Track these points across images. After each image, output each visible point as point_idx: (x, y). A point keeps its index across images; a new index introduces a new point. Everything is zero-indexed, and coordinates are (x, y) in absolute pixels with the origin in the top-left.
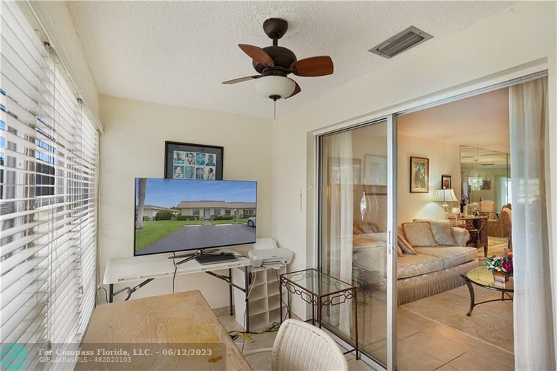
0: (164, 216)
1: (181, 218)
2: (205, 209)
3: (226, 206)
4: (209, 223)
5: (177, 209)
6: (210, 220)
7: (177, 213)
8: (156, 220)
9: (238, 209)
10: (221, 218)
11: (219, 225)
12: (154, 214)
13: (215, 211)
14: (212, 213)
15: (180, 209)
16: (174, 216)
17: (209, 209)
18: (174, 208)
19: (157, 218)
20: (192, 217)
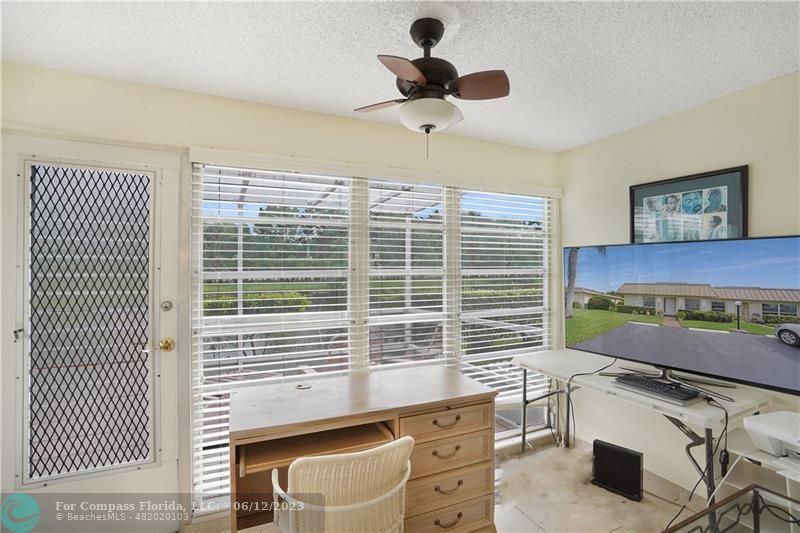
0: (600, 304)
1: (623, 309)
2: (665, 298)
3: (713, 295)
4: (676, 324)
5: (618, 294)
6: (676, 317)
7: (617, 302)
8: (589, 308)
9: (745, 303)
10: (701, 317)
11: (696, 329)
12: (586, 300)
13: (687, 301)
14: (681, 304)
15: (622, 295)
16: (613, 305)
17: (674, 298)
18: (613, 293)
19: (590, 306)
20: (642, 309)
